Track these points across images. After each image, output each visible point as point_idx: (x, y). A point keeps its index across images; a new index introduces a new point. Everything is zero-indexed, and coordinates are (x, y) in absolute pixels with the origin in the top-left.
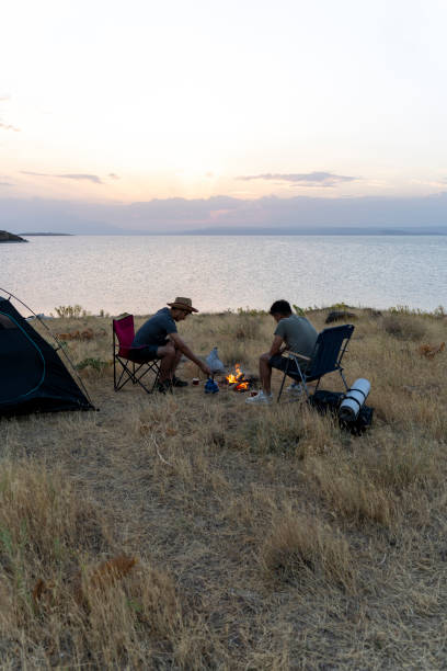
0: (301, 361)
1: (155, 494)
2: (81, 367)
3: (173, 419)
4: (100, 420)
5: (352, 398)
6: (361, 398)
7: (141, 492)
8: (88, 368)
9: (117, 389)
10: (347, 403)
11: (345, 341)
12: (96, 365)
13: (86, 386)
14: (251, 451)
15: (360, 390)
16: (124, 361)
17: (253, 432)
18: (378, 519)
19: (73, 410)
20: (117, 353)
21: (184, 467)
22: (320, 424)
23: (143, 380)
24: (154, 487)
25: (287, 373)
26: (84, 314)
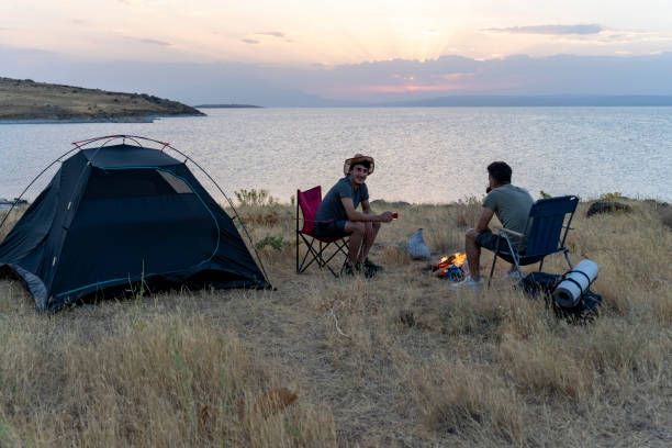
1: (328, 361)
2: (260, 246)
3: (360, 299)
4: (277, 298)
5: (570, 280)
6: (583, 282)
7: (314, 358)
8: (268, 248)
9: (300, 271)
10: (566, 285)
11: (568, 215)
12: (277, 245)
13: (265, 266)
14: (444, 332)
15: (582, 271)
16: (309, 238)
19: (248, 287)
20: (300, 229)
21: (362, 337)
22: (530, 309)
23: (331, 263)
24: (327, 354)
25: (498, 254)
26: (271, 200)
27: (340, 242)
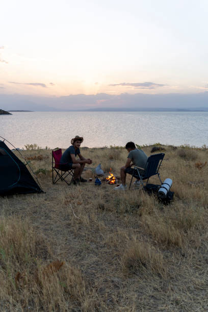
0: (140, 170)
1: (72, 232)
2: (37, 173)
3: (80, 197)
4: (46, 197)
5: (164, 187)
6: (168, 187)
7: (65, 231)
8: (41, 173)
9: (54, 183)
10: (161, 190)
11: (160, 161)
12: (44, 172)
13: (40, 182)
14: (117, 212)
15: (167, 183)
16: (57, 170)
17: (118, 204)
18: (177, 244)
19: (34, 193)
20: (54, 166)
21: (86, 219)
22: (149, 200)
23: (66, 179)
24: (71, 229)
25: (133, 176)
26: (38, 148)
27: (70, 171)
